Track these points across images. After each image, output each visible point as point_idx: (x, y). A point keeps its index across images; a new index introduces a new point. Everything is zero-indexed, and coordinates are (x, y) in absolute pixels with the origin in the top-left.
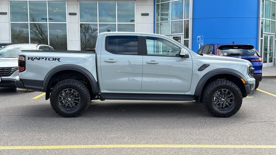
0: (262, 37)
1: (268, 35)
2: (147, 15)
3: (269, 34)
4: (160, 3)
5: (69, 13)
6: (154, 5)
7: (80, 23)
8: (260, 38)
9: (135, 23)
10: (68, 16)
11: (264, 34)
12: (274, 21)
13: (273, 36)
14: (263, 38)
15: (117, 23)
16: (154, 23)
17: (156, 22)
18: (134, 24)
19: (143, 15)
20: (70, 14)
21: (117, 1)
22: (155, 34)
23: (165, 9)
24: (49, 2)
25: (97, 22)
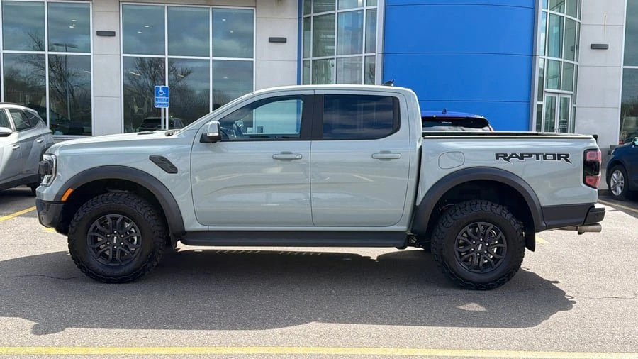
0: (540, 99)
1: (557, 96)
2: (283, 40)
3: (558, 93)
4: (312, 15)
5: (97, 32)
6: (300, 18)
7: (122, 55)
8: (536, 103)
9: (254, 60)
10: (93, 38)
11: (546, 92)
12: (573, 62)
13: (570, 97)
14: (544, 103)
15: (211, 58)
16: (299, 60)
17: (302, 59)
18: (253, 62)
19: (272, 40)
20: (100, 34)
21: (211, 7)
22: (302, 86)
23: (325, 29)
24: (50, 5)
25: (164, 55)
